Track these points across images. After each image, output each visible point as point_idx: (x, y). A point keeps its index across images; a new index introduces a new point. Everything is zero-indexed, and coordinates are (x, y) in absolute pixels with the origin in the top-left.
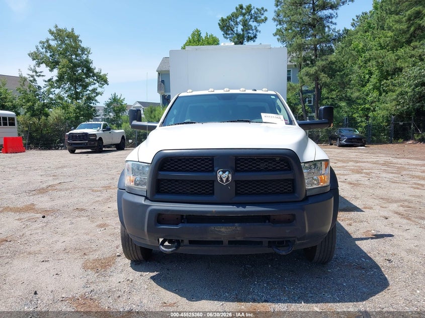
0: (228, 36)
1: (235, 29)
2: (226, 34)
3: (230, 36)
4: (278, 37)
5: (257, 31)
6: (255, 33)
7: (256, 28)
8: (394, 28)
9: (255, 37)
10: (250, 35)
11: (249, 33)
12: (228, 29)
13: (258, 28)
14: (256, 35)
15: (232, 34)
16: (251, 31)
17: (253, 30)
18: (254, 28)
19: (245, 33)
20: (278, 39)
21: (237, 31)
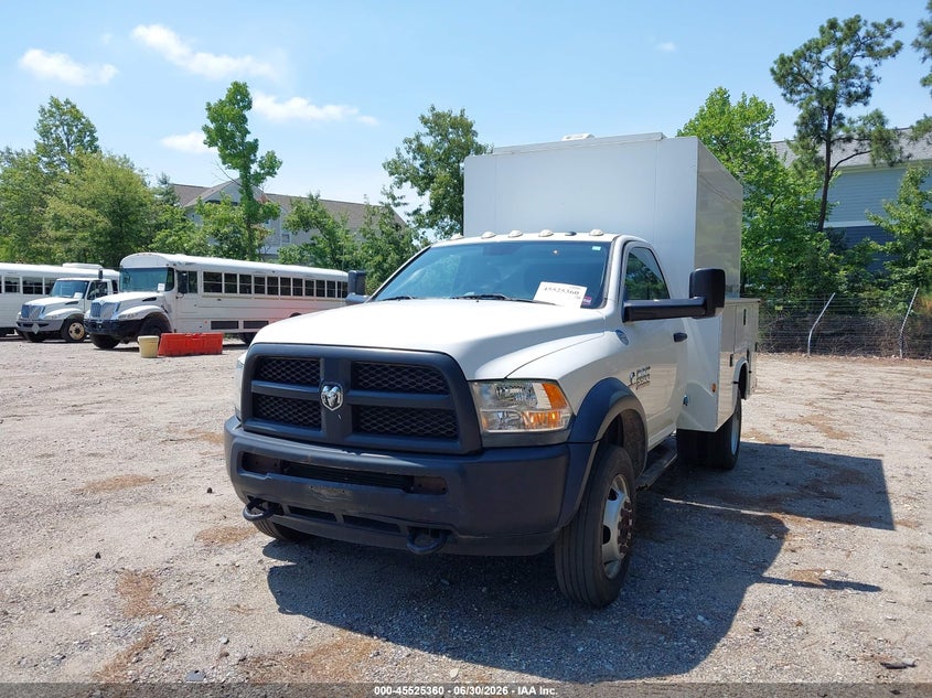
0: (796, 97)
1: (814, 81)
2: (792, 92)
3: (803, 95)
5: (871, 79)
6: (865, 84)
7: (869, 73)
9: (867, 92)
10: (853, 89)
11: (851, 85)
12: (795, 82)
13: (875, 72)
14: (868, 89)
15: (806, 91)
16: (856, 81)
17: (860, 77)
18: (863, 73)
19: (841, 85)
21: (819, 82)
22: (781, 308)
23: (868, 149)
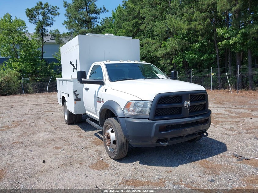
0: (32, 21)
1: (37, 17)
2: (31, 20)
3: (34, 21)
4: (66, 25)
5: (53, 20)
6: (51, 21)
7: (52, 19)
8: (127, 28)
9: (52, 24)
10: (48, 22)
11: (47, 21)
12: (32, 17)
13: (54, 19)
14: (52, 23)
15: (35, 20)
16: (49, 20)
17: (50, 19)
18: (51, 18)
19: (45, 20)
20: (66, 27)
21: (39, 18)
22: (39, 80)
23: (54, 39)
